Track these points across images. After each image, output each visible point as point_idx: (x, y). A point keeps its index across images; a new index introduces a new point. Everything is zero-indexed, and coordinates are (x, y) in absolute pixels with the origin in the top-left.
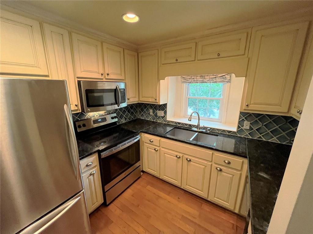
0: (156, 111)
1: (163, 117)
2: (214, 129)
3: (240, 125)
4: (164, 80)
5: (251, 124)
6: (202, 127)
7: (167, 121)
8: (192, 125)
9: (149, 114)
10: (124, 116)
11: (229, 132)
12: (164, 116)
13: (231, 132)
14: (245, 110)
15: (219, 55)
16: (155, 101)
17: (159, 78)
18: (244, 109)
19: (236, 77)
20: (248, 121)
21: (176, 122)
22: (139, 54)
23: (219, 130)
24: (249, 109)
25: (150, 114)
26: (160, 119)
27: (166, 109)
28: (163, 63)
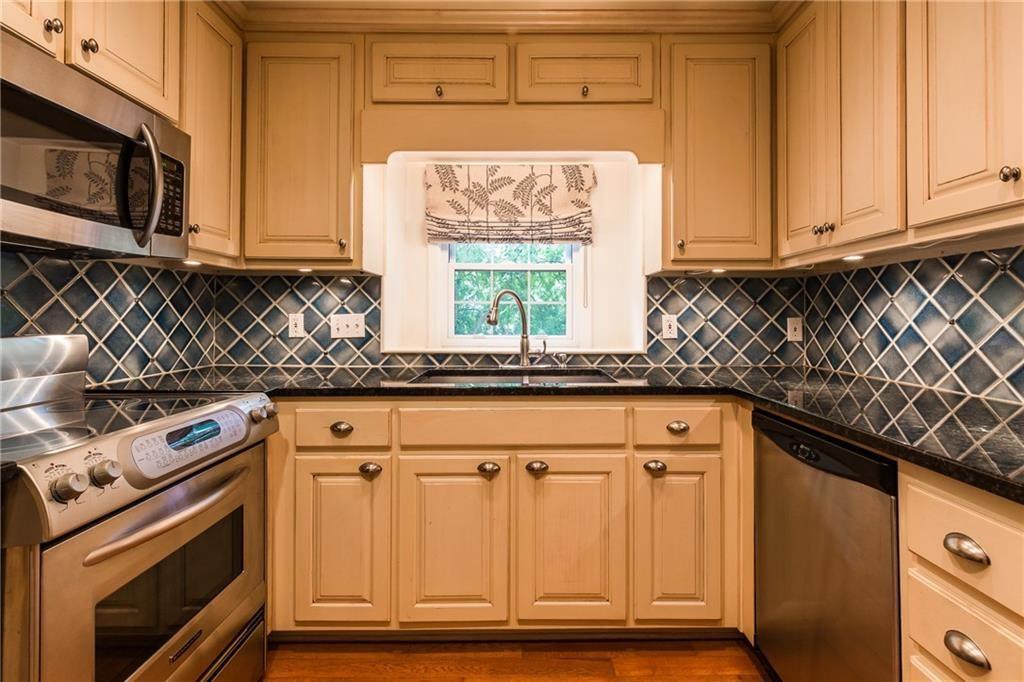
0: (325, 320)
1: (360, 343)
2: (577, 359)
3: (652, 329)
4: (385, 163)
5: (679, 320)
6: (539, 354)
7: (385, 354)
8: (496, 355)
9: (284, 336)
10: (137, 341)
11: (624, 358)
12: (369, 336)
13: (629, 356)
14: (675, 261)
15: (585, 93)
16: (338, 255)
17: (361, 151)
18: (672, 258)
19: (640, 163)
20: (670, 314)
21: (424, 355)
22: (250, 46)
23: (592, 359)
24: (686, 256)
25: (291, 334)
26: (344, 355)
27: (375, 304)
28: (377, 96)
